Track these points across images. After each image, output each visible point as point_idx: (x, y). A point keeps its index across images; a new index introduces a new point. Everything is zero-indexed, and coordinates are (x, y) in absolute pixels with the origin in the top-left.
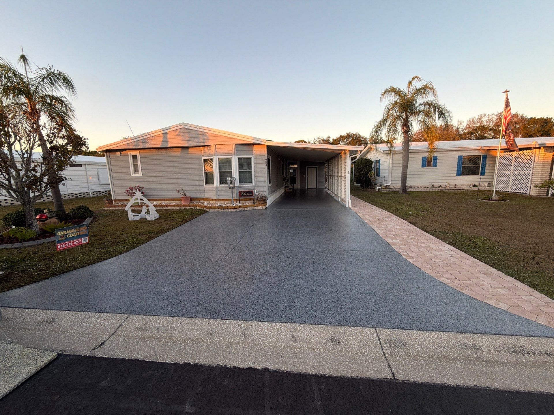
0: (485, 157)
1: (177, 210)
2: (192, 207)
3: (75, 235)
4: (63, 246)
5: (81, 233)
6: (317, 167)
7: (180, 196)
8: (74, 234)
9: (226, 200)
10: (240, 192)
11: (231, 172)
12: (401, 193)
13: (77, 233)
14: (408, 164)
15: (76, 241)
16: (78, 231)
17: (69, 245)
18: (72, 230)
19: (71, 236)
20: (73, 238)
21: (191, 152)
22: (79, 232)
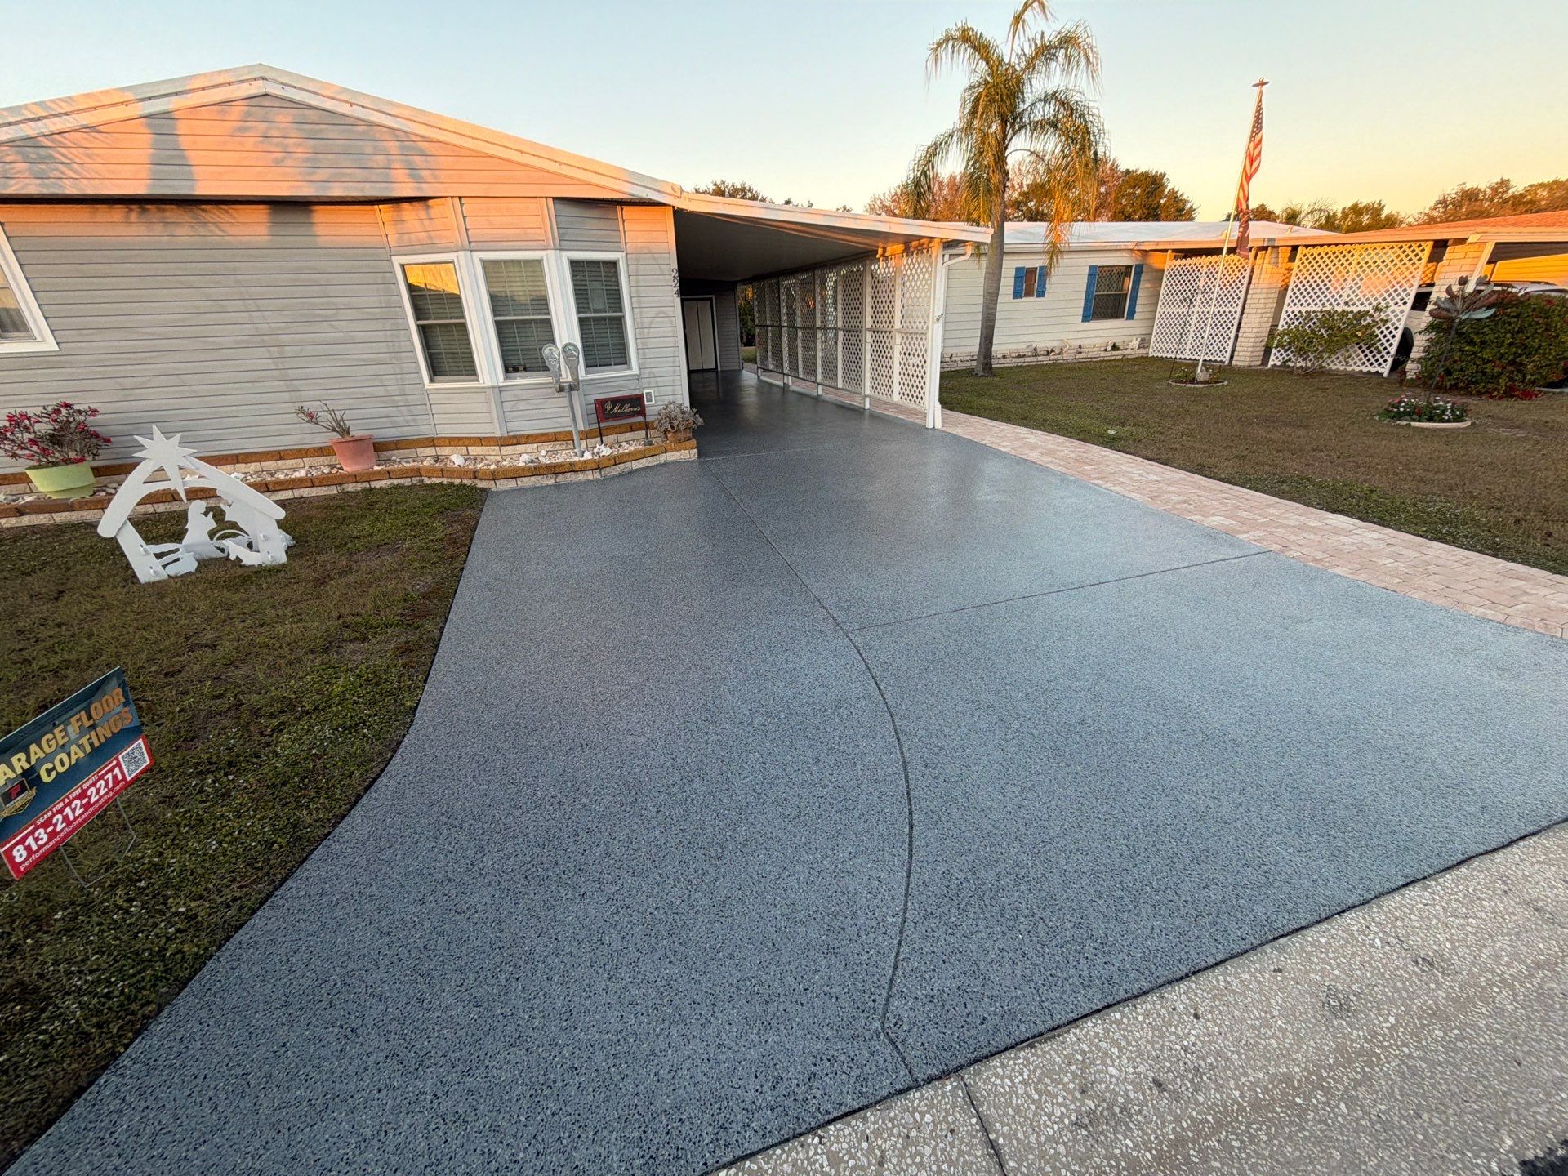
0: (1140, 269)
1: (332, 498)
2: (401, 481)
3: (77, 753)
4: (37, 840)
5: (104, 732)
6: (713, 297)
7: (326, 438)
8: (74, 748)
9: (543, 438)
10: (601, 404)
11: (548, 322)
12: (981, 374)
13: (84, 741)
14: (998, 288)
15: (94, 785)
16: (87, 724)
17: (66, 819)
18: (56, 731)
19: (61, 769)
20: (75, 774)
21: (328, 227)
22: (93, 727)
